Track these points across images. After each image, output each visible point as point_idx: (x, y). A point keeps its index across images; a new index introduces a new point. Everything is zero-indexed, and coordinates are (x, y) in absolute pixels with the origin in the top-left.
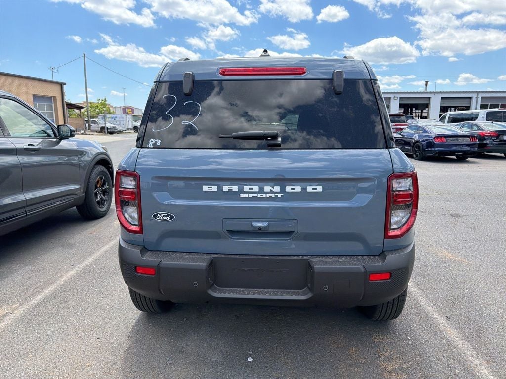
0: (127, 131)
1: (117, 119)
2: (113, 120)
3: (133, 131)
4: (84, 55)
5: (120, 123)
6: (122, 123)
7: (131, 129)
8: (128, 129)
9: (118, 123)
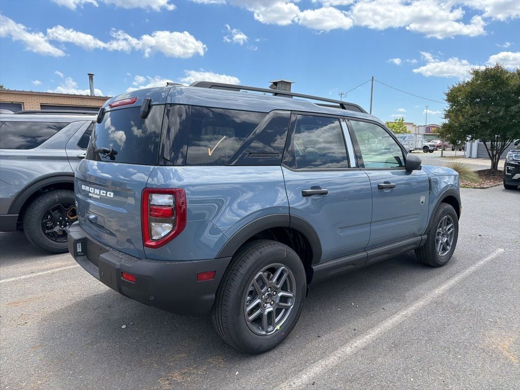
0: (415, 151)
1: (406, 139)
2: (402, 139)
3: (422, 151)
4: (373, 78)
5: (409, 142)
6: (411, 142)
7: (420, 149)
8: (416, 149)
9: (407, 142)
